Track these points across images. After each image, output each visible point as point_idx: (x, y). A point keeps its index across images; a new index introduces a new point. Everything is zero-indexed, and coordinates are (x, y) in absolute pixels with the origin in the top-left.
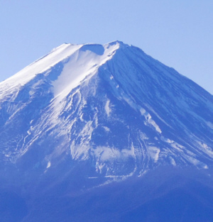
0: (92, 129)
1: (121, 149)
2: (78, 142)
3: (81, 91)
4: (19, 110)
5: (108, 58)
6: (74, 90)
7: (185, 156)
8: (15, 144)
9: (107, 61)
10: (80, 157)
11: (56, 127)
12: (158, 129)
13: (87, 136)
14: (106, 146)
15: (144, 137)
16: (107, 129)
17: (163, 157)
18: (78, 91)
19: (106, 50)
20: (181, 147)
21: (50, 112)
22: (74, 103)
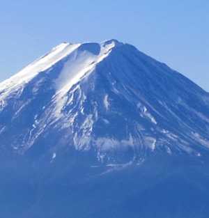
0: (92, 122)
1: (120, 140)
2: (80, 134)
3: (80, 86)
4: (24, 105)
5: (105, 56)
6: (74, 86)
7: (179, 145)
8: (22, 137)
9: (104, 59)
10: (83, 148)
11: (60, 120)
12: (153, 120)
13: (88, 129)
14: (106, 137)
15: (141, 128)
16: (106, 121)
17: (160, 146)
18: (78, 86)
19: (102, 48)
20: (175, 136)
21: (53, 107)
22: (75, 98)
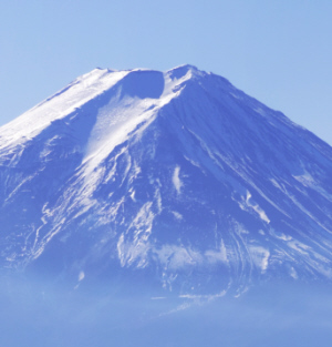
0: (152, 216)
1: (203, 249)
2: (130, 237)
3: (130, 150)
4: (24, 181)
5: (173, 95)
6: (117, 149)
7: (312, 263)
8: (22, 239)
9: (173, 100)
10: (135, 263)
11: (91, 210)
12: (263, 216)
13: (144, 228)
14: (178, 245)
15: (241, 230)
16: (178, 216)
17: (276, 264)
18: (123, 150)
19: (168, 81)
20: (305, 246)
21: (79, 186)
22: (120, 170)
